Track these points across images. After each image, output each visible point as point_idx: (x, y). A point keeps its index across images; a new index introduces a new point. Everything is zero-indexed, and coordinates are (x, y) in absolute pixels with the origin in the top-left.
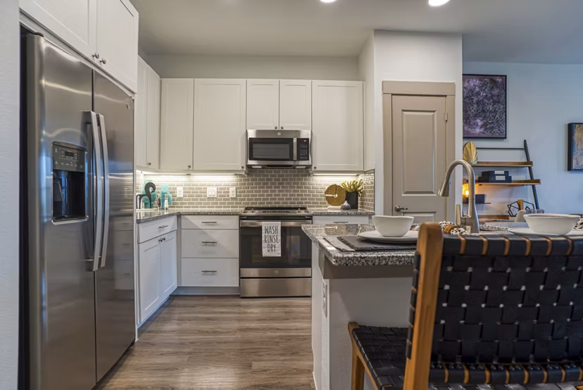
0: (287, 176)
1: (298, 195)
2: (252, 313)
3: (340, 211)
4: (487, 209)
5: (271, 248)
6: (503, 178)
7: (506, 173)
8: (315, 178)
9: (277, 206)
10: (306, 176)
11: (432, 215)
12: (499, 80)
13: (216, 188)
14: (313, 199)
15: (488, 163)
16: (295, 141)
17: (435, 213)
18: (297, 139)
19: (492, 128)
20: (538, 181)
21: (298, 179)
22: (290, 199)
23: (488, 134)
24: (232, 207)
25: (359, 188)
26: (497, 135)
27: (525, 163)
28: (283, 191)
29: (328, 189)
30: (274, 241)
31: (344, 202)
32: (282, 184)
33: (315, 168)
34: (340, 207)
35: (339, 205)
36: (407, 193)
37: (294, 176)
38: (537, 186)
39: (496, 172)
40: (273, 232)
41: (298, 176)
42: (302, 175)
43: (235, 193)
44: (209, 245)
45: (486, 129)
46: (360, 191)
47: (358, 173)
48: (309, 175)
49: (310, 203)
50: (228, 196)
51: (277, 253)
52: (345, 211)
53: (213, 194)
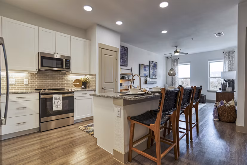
0: (56, 74)
1: (61, 83)
2: (53, 136)
3: (80, 89)
4: (123, 87)
5: (57, 106)
6: (127, 78)
7: (128, 76)
8: (69, 76)
9: (51, 88)
10: (65, 75)
11: (112, 90)
12: (126, 49)
13: (15, 79)
14: (68, 85)
15: (123, 73)
16: (64, 60)
17: (113, 89)
18: (65, 59)
19: (124, 63)
20: (134, 79)
21: (61, 76)
22: (58, 85)
23: (123, 65)
24: (25, 89)
25: (88, 81)
26: (125, 65)
27: (131, 74)
28: (54, 81)
29: (75, 81)
30: (59, 103)
31: (82, 86)
32: (54, 78)
33: (72, 72)
34: (80, 88)
35: (80, 87)
36: (105, 82)
37: (59, 75)
38: (134, 81)
39: (126, 76)
40: (58, 99)
41: (61, 75)
42: (63, 75)
43: (28, 82)
44: (22, 109)
45: (123, 63)
46: (87, 82)
47: (86, 75)
48: (66, 75)
49: (66, 87)
50: (23, 84)
51: (60, 108)
52: (83, 90)
53: (13, 82)
